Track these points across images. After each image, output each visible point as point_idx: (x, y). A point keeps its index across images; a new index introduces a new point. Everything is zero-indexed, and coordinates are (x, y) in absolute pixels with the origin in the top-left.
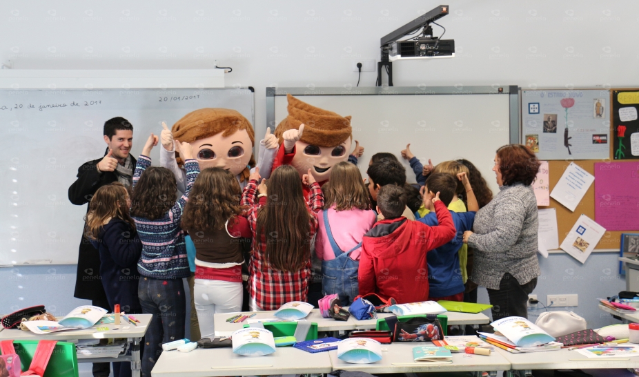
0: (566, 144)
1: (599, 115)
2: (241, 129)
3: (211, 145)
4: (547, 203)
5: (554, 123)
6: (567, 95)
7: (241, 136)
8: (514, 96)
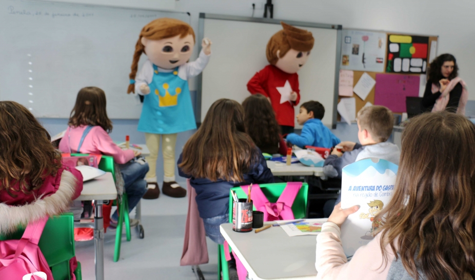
0: (363, 62)
1: (380, 46)
2: (190, 34)
3: (171, 43)
4: (351, 94)
5: (358, 49)
6: (365, 34)
7: (189, 38)
8: (340, 31)
